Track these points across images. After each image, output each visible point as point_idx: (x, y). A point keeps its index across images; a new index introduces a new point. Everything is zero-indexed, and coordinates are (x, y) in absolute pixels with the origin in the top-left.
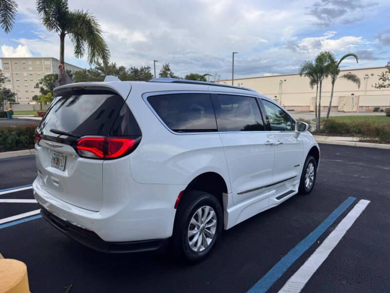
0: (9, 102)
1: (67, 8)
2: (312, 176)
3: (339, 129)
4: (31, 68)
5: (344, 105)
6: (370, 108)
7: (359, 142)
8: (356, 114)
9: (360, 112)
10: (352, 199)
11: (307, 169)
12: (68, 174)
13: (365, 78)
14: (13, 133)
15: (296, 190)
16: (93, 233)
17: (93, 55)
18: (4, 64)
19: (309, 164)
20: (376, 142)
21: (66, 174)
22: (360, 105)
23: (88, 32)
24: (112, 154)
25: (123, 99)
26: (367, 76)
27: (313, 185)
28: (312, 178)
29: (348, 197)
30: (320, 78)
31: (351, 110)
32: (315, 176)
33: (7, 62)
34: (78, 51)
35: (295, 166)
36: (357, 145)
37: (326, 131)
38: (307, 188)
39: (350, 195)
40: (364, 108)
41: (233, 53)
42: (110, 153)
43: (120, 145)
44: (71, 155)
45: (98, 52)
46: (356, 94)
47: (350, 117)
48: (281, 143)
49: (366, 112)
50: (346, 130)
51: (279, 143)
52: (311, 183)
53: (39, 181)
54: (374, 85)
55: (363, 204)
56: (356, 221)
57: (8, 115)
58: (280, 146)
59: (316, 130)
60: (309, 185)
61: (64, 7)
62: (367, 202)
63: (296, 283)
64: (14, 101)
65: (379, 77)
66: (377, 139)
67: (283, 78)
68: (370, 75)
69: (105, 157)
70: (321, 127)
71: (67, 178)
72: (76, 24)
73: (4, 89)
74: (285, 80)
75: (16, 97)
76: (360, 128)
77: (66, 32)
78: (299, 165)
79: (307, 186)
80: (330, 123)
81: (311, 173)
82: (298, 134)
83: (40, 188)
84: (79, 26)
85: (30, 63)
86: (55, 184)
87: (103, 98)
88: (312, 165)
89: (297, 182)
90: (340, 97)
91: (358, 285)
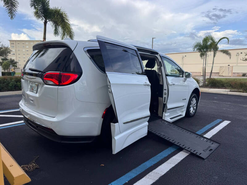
0: (13, 67)
1: (49, 6)
2: (195, 106)
3: (218, 84)
4: (27, 47)
5: (223, 72)
6: (240, 74)
7: (229, 91)
8: (230, 77)
9: (233, 76)
10: (219, 120)
11: (192, 102)
12: (39, 95)
13: (237, 55)
14: (13, 80)
15: (184, 114)
16: (51, 130)
17: (64, 35)
18: (11, 44)
19: (193, 99)
20: (241, 92)
21: (37, 95)
22: (233, 72)
23: (61, 21)
24: (64, 82)
25: (72, 50)
26: (238, 54)
27: (195, 112)
28: (195, 108)
29: (217, 119)
30: (206, 52)
31: (228, 75)
32: (197, 106)
33: (13, 43)
34: (56, 32)
35: (183, 100)
36: (228, 94)
37: (209, 86)
38: (191, 113)
39: (218, 118)
40: (236, 74)
41: (153, 38)
42: (62, 82)
43: (69, 77)
44: (40, 83)
45: (67, 33)
46: (231, 65)
47: (227, 79)
48: (174, 84)
49: (237, 76)
50: (221, 85)
51: (172, 84)
52: (194, 111)
53: (23, 101)
54: (242, 59)
55: (226, 123)
56: (219, 131)
57: (12, 74)
58: (173, 86)
59: (203, 85)
60: (192, 112)
61: (47, 5)
62: (229, 122)
63: (175, 159)
64: (16, 66)
65: (245, 54)
66: (242, 90)
67: (184, 55)
68: (240, 53)
69: (59, 84)
70: (206, 82)
71: (38, 97)
72: (54, 15)
73: (11, 59)
74: (186, 56)
75: (18, 64)
76: (231, 83)
77: (48, 21)
78: (186, 99)
79: (191, 112)
80: (212, 80)
81: (194, 105)
82: (185, 80)
83: (24, 106)
84: (56, 17)
85: (27, 43)
86: (31, 101)
87: (61, 49)
88: (195, 99)
89: (185, 110)
90: (221, 67)
91: (214, 162)
